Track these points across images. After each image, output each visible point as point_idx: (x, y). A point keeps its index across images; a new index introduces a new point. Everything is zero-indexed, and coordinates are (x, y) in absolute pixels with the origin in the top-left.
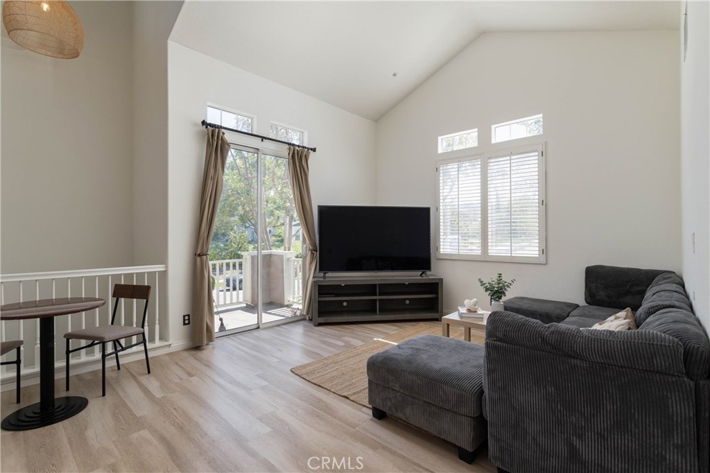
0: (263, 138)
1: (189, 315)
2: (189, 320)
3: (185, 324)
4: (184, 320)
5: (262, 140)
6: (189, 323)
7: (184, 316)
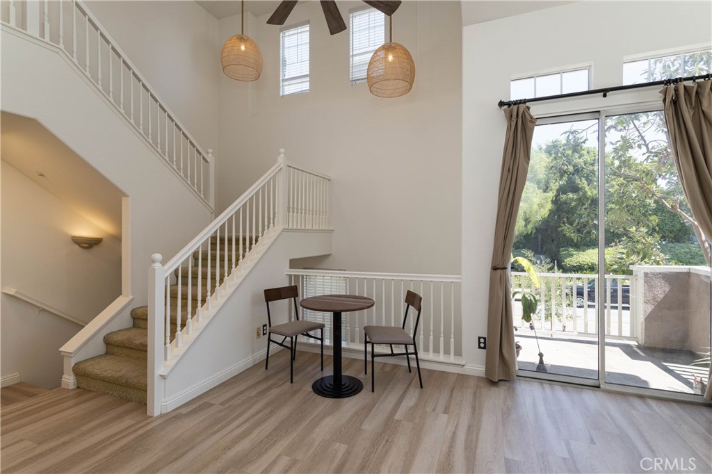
0: (605, 92)
1: (485, 339)
2: (485, 343)
3: (480, 347)
4: (479, 343)
5: (605, 96)
6: (484, 348)
7: (479, 338)
